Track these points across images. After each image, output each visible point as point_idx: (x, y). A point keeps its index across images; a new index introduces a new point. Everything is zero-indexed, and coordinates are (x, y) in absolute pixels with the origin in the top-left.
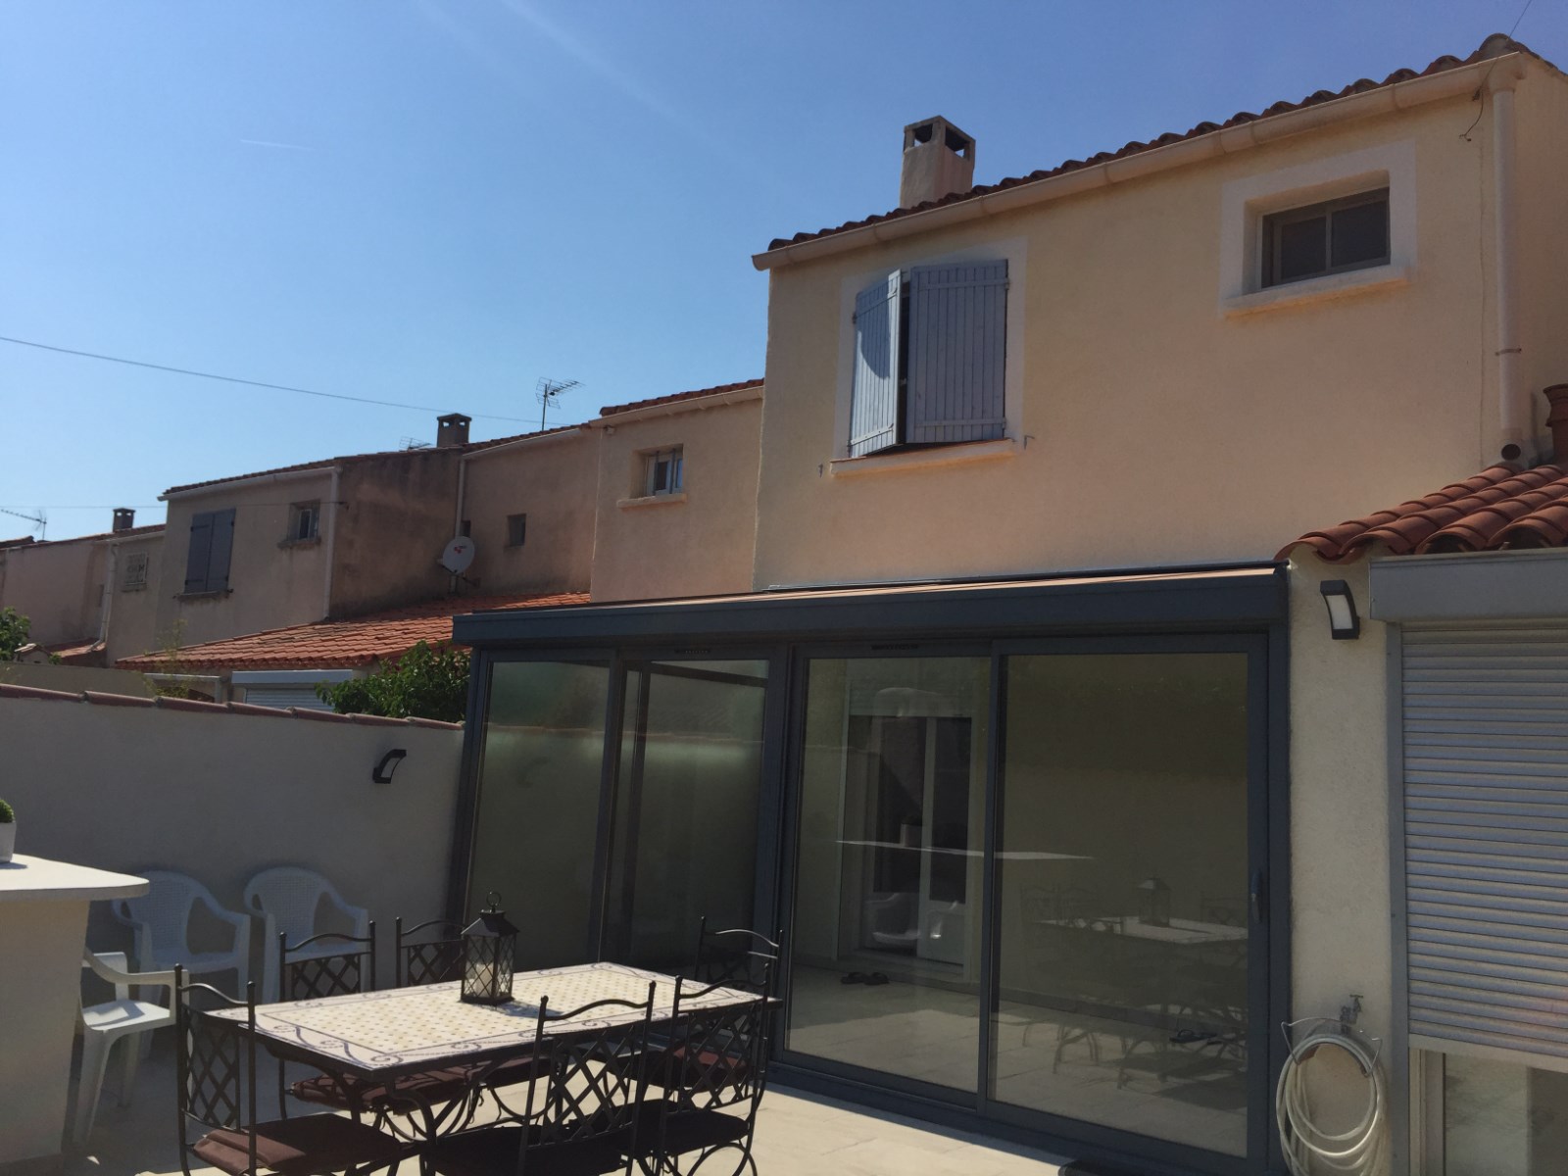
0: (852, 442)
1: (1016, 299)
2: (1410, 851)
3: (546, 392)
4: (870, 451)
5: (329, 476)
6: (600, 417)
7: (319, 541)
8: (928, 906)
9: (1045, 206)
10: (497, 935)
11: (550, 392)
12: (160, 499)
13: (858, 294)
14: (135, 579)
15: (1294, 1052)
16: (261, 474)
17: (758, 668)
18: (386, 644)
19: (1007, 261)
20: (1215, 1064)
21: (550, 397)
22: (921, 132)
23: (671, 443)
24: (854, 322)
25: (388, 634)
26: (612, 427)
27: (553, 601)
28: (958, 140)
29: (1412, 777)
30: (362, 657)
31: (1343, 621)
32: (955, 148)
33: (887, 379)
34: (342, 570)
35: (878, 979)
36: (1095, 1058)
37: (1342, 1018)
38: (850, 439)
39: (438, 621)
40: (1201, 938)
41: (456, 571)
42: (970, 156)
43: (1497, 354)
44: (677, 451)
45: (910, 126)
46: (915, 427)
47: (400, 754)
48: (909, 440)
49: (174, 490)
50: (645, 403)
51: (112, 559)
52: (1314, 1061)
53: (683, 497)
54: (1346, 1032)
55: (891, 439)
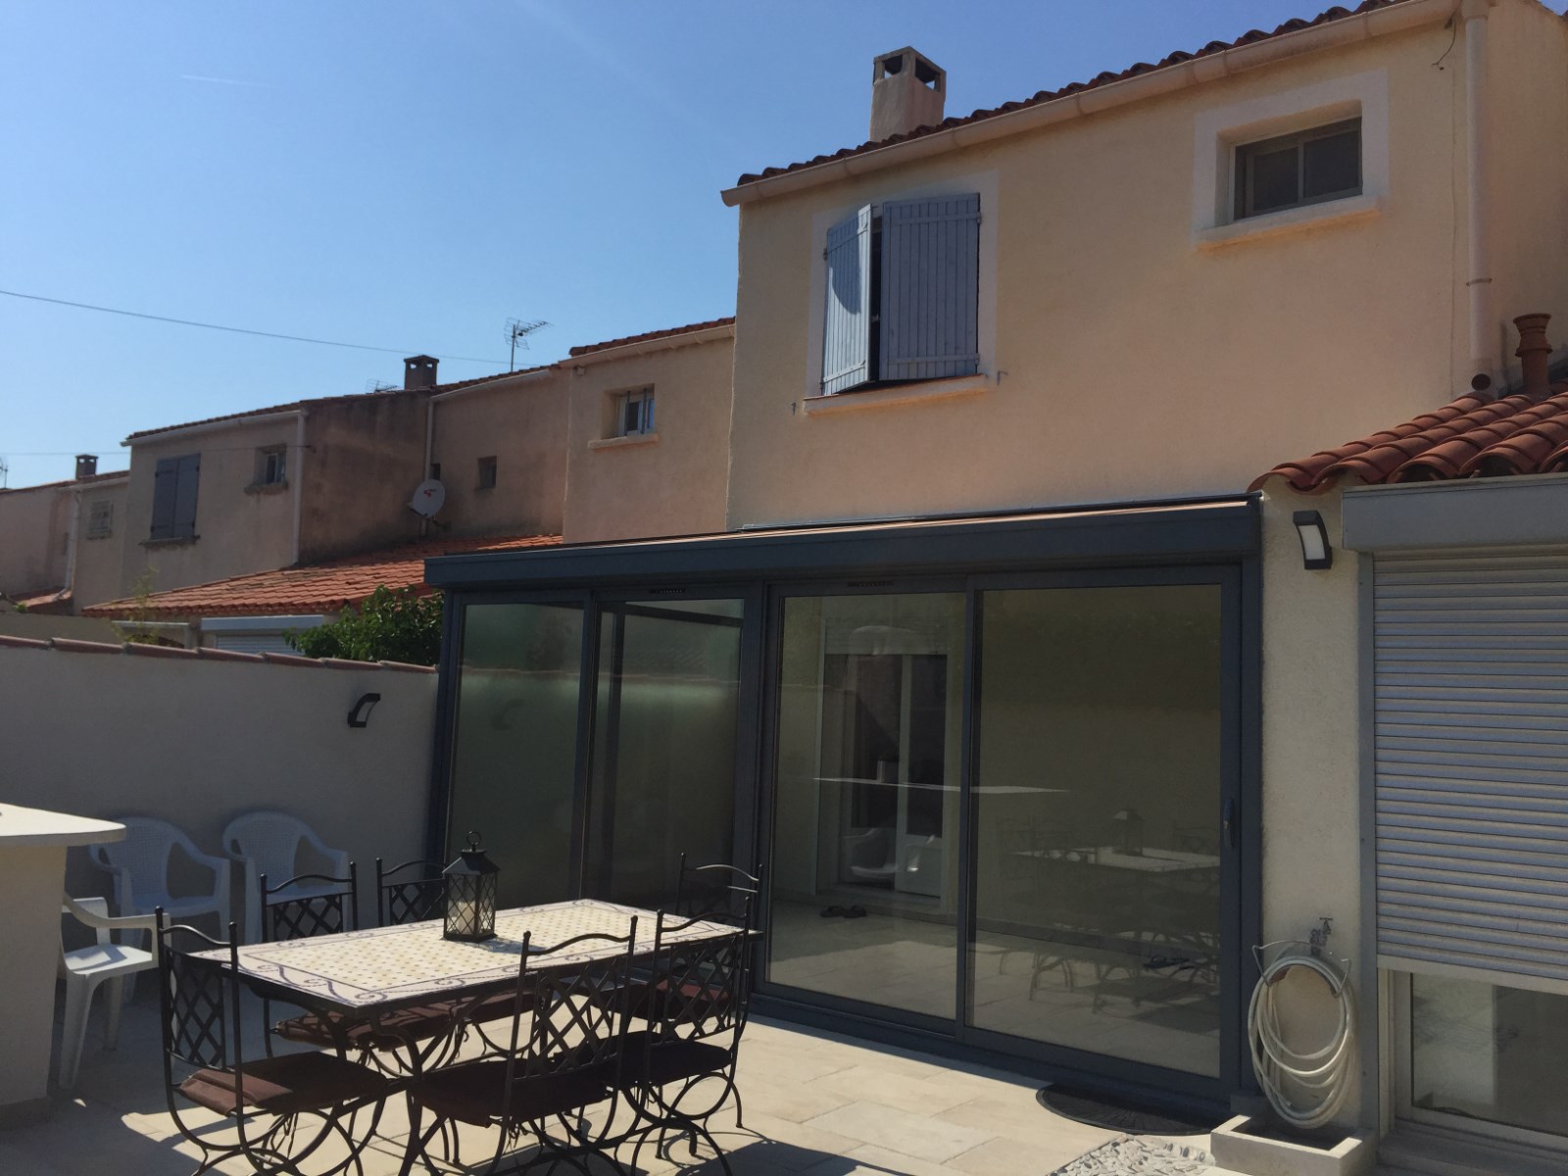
0: (825, 379)
1: (988, 231)
2: (1380, 777)
3: (514, 332)
4: (843, 388)
5: (295, 419)
6: (570, 357)
7: (286, 486)
8: (904, 840)
9: (1019, 137)
10: (478, 873)
11: (518, 333)
12: (123, 444)
13: (829, 230)
14: (100, 525)
15: (1266, 973)
16: (226, 418)
17: (733, 607)
18: (357, 589)
19: (978, 195)
20: (1189, 987)
21: (519, 338)
22: (891, 63)
23: (643, 382)
24: (826, 259)
25: (358, 579)
26: (582, 367)
27: (525, 543)
28: (928, 72)
29: (1382, 704)
30: (333, 602)
31: (1316, 551)
32: (925, 80)
33: (858, 314)
34: (310, 514)
35: (857, 913)
36: (1071, 985)
37: (1312, 941)
38: (823, 376)
39: (409, 565)
40: (1173, 866)
41: (426, 515)
42: (940, 87)
43: (1468, 284)
44: (648, 391)
45: (879, 57)
46: (888, 364)
47: (374, 698)
48: (883, 377)
49: (137, 435)
50: (615, 343)
51: (76, 506)
52: (1284, 983)
53: (655, 437)
54: (1316, 953)
55: (863, 376)
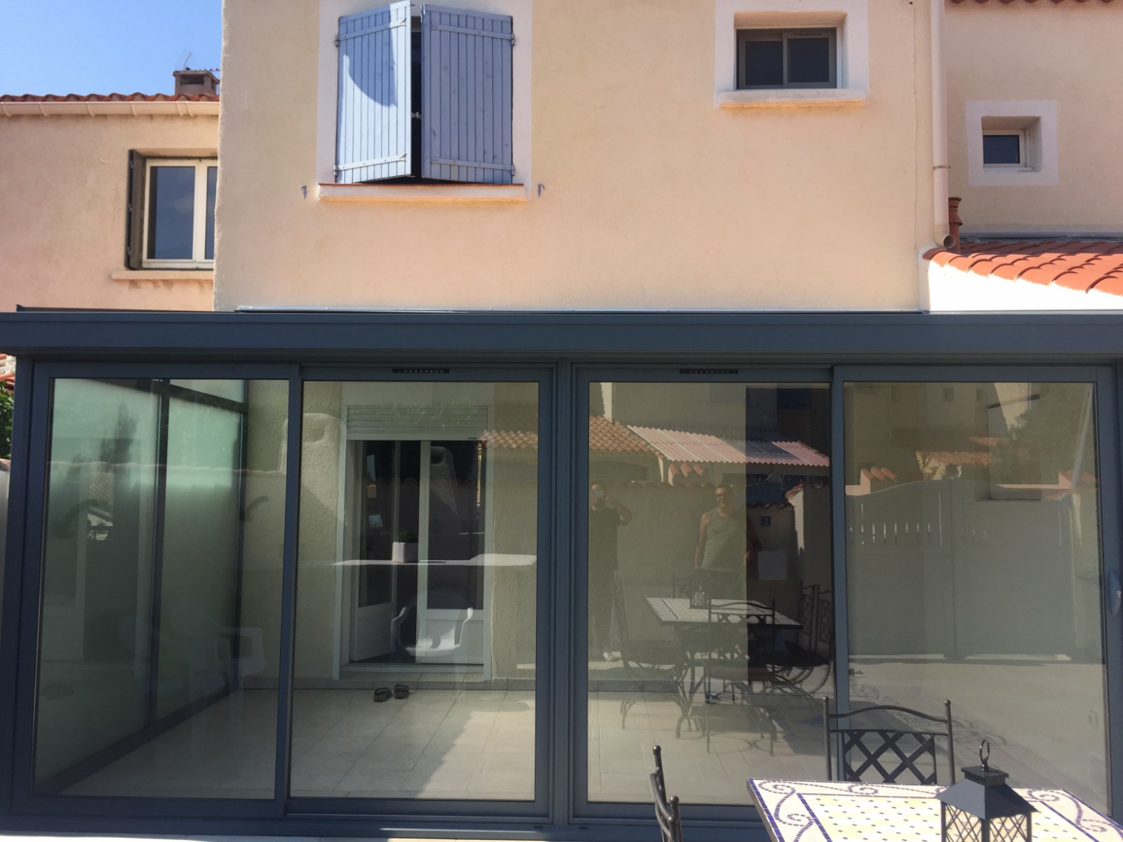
0: (341, 167)
8: (431, 615)
13: (342, 17)
19: (512, 18)
24: (338, 46)
33: (393, 108)
38: (337, 163)
43: (934, 168)
46: (431, 163)
48: (426, 174)
55: (405, 169)
